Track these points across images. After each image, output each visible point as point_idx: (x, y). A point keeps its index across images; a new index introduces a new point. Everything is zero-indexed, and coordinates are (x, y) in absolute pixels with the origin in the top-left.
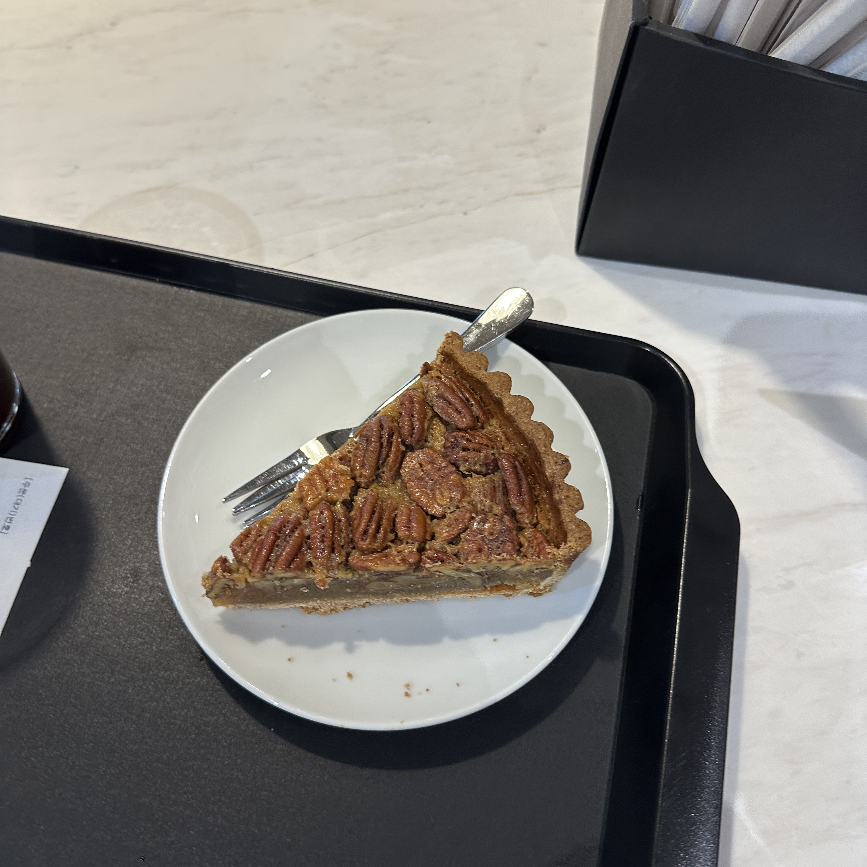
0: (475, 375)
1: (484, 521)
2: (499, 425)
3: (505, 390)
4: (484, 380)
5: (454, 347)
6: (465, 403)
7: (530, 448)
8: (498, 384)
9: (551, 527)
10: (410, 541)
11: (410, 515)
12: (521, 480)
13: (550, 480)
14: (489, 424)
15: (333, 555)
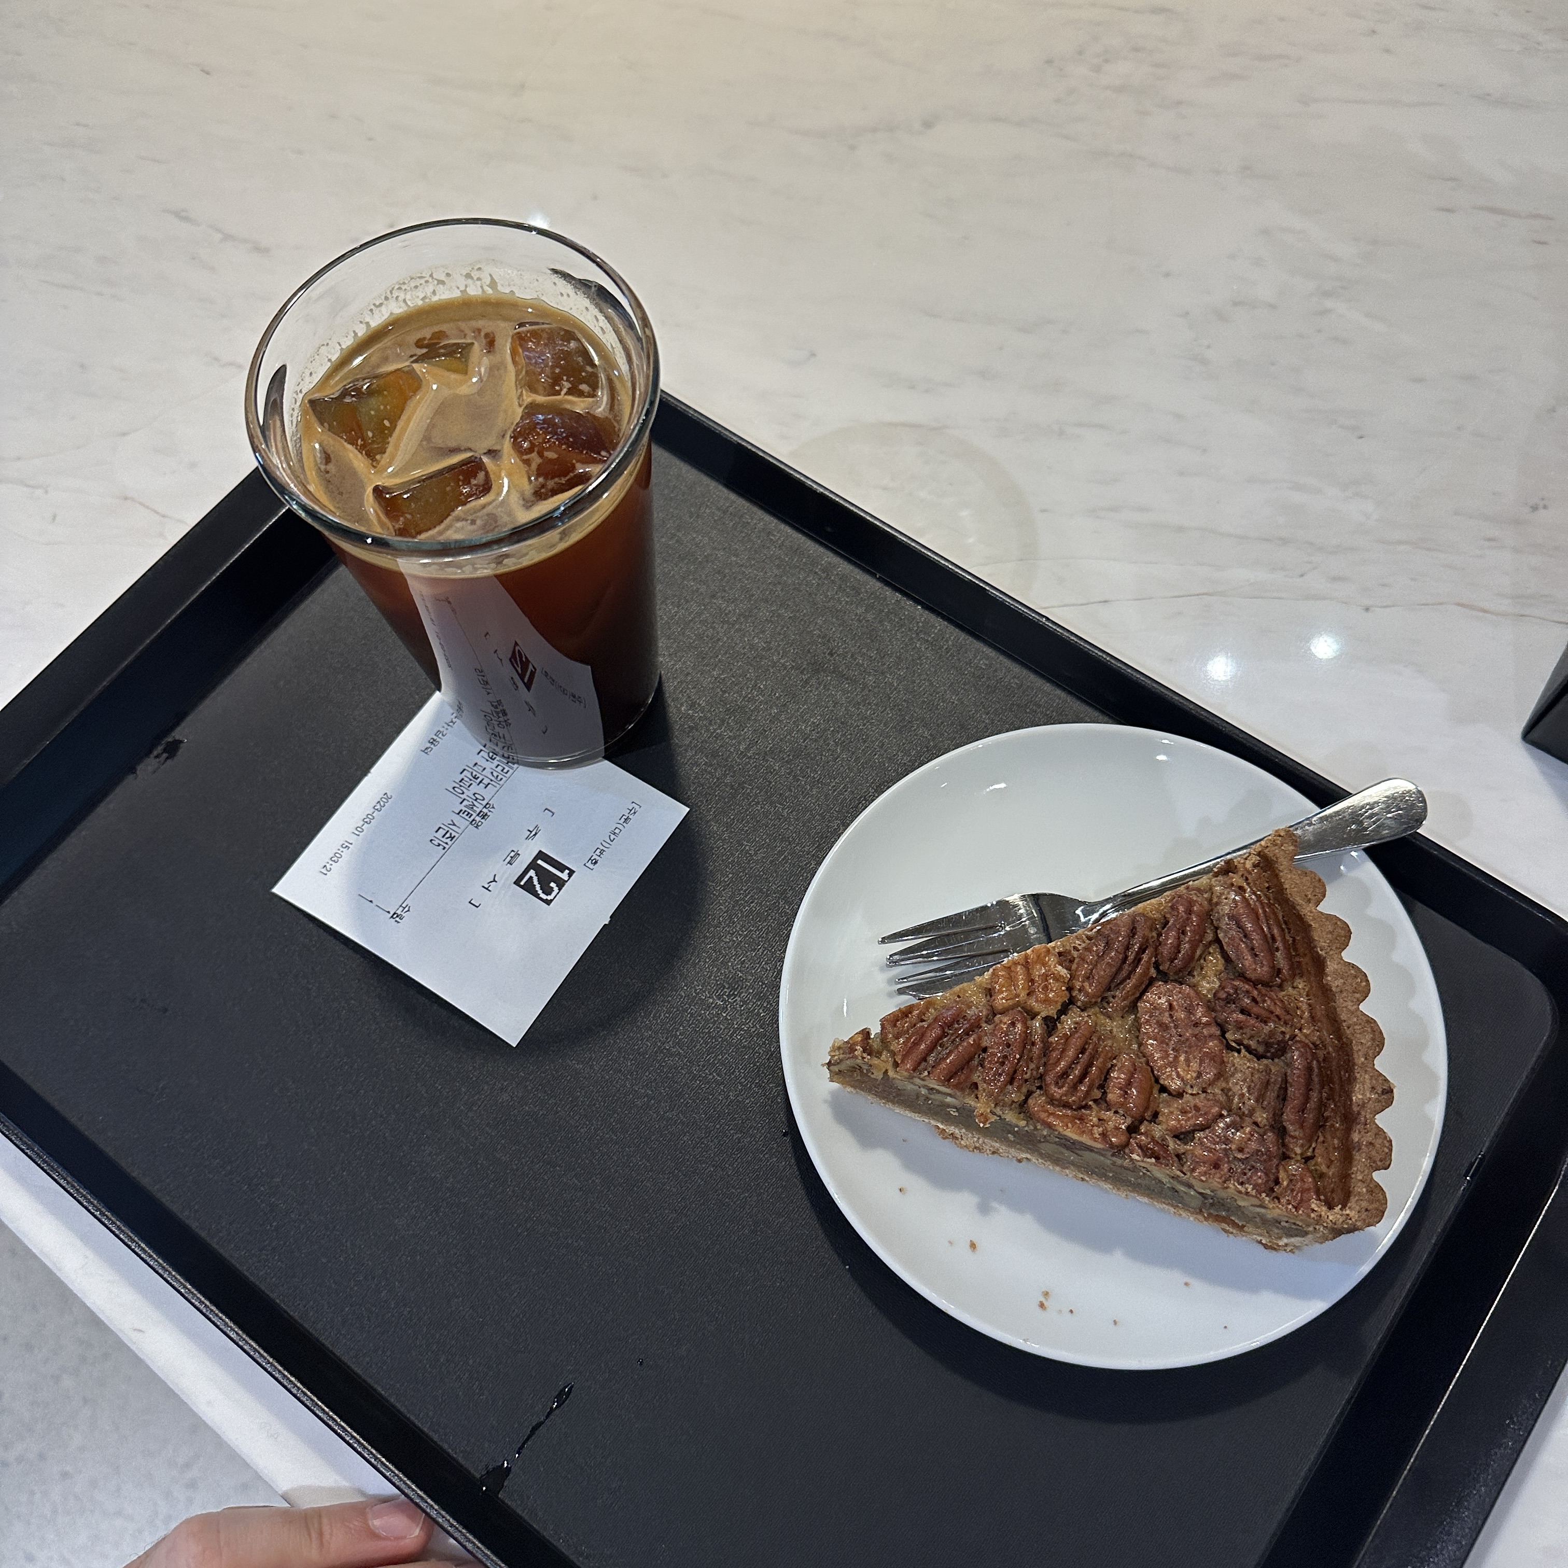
0: (1298, 907)
1: (1238, 1127)
2: (1308, 992)
3: (1336, 948)
4: (1309, 918)
5: (1282, 853)
6: (1268, 943)
7: (1342, 1047)
8: (1329, 936)
9: (1331, 1173)
10: (1121, 1112)
11: (1132, 1075)
12: (1311, 1090)
13: (1355, 1109)
14: (1293, 983)
15: (1010, 1087)
